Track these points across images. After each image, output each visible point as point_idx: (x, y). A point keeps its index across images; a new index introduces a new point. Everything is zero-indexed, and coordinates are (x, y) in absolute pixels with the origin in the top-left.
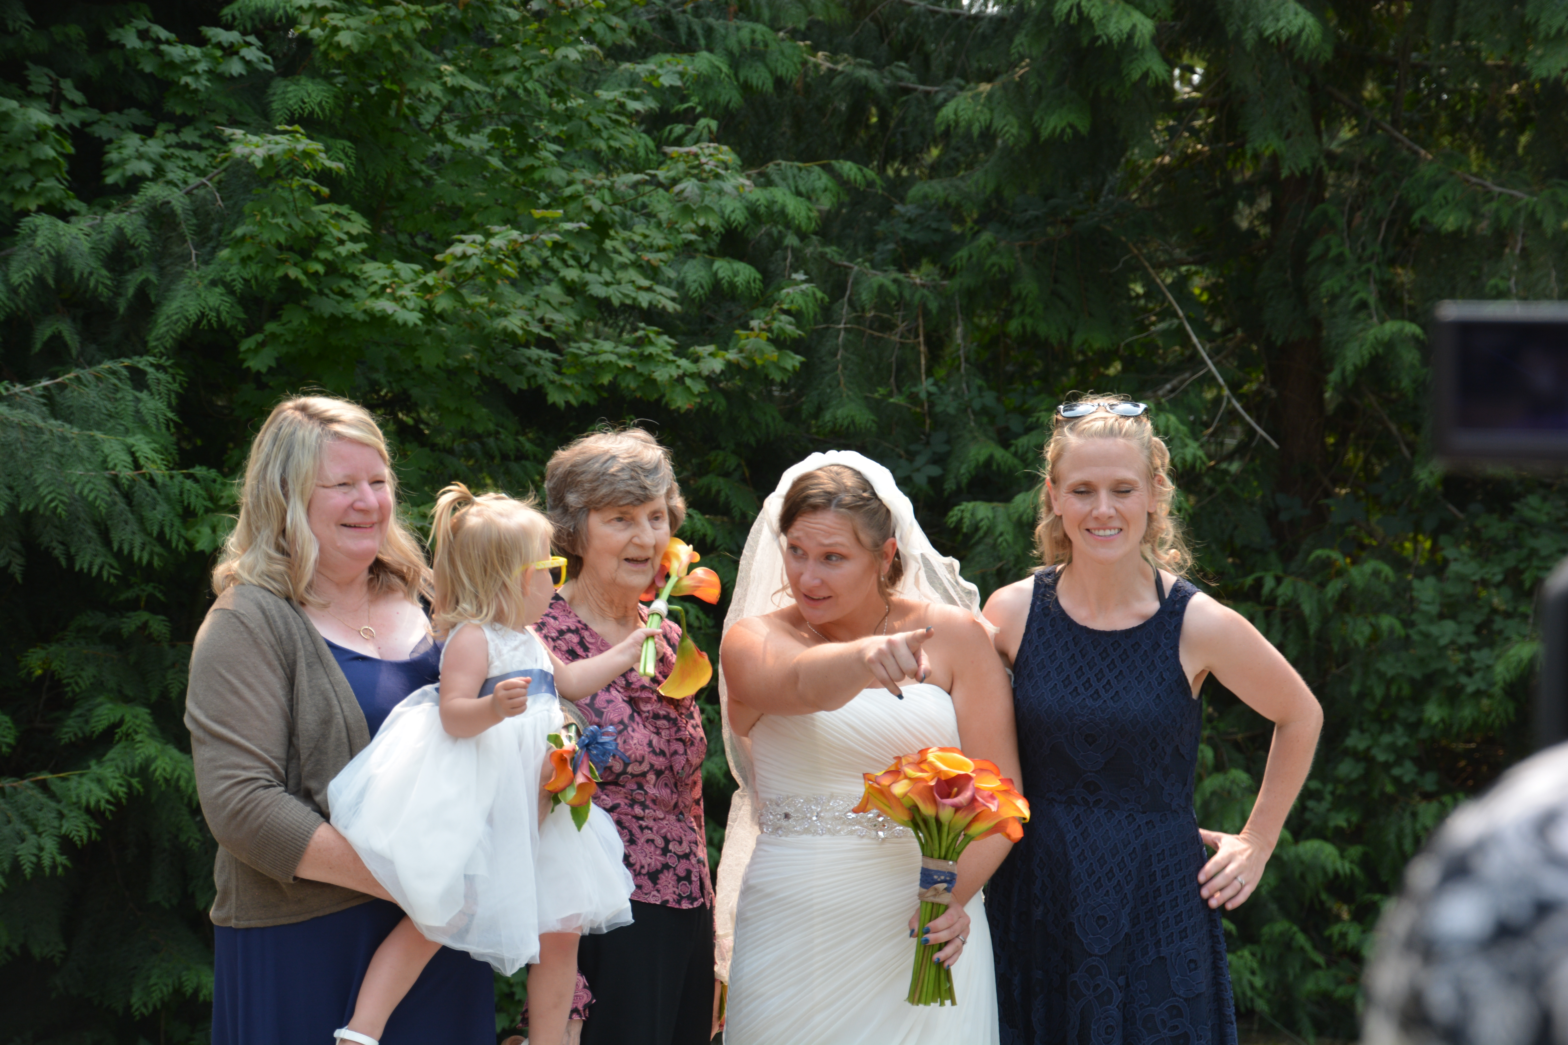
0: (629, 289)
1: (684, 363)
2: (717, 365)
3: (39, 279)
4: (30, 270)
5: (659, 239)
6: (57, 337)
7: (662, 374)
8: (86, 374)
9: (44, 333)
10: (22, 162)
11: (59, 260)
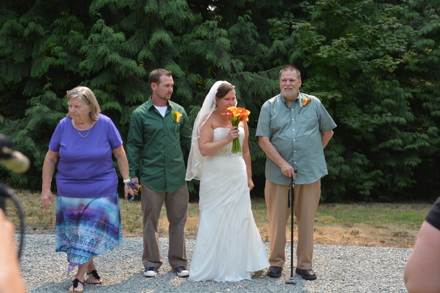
0: (394, 48)
1: (393, 63)
2: (398, 63)
3: (274, 52)
4: (272, 50)
5: (405, 36)
6: (278, 62)
7: (387, 65)
8: (275, 69)
9: (276, 61)
10: (276, 31)
11: (278, 48)
